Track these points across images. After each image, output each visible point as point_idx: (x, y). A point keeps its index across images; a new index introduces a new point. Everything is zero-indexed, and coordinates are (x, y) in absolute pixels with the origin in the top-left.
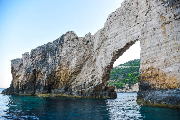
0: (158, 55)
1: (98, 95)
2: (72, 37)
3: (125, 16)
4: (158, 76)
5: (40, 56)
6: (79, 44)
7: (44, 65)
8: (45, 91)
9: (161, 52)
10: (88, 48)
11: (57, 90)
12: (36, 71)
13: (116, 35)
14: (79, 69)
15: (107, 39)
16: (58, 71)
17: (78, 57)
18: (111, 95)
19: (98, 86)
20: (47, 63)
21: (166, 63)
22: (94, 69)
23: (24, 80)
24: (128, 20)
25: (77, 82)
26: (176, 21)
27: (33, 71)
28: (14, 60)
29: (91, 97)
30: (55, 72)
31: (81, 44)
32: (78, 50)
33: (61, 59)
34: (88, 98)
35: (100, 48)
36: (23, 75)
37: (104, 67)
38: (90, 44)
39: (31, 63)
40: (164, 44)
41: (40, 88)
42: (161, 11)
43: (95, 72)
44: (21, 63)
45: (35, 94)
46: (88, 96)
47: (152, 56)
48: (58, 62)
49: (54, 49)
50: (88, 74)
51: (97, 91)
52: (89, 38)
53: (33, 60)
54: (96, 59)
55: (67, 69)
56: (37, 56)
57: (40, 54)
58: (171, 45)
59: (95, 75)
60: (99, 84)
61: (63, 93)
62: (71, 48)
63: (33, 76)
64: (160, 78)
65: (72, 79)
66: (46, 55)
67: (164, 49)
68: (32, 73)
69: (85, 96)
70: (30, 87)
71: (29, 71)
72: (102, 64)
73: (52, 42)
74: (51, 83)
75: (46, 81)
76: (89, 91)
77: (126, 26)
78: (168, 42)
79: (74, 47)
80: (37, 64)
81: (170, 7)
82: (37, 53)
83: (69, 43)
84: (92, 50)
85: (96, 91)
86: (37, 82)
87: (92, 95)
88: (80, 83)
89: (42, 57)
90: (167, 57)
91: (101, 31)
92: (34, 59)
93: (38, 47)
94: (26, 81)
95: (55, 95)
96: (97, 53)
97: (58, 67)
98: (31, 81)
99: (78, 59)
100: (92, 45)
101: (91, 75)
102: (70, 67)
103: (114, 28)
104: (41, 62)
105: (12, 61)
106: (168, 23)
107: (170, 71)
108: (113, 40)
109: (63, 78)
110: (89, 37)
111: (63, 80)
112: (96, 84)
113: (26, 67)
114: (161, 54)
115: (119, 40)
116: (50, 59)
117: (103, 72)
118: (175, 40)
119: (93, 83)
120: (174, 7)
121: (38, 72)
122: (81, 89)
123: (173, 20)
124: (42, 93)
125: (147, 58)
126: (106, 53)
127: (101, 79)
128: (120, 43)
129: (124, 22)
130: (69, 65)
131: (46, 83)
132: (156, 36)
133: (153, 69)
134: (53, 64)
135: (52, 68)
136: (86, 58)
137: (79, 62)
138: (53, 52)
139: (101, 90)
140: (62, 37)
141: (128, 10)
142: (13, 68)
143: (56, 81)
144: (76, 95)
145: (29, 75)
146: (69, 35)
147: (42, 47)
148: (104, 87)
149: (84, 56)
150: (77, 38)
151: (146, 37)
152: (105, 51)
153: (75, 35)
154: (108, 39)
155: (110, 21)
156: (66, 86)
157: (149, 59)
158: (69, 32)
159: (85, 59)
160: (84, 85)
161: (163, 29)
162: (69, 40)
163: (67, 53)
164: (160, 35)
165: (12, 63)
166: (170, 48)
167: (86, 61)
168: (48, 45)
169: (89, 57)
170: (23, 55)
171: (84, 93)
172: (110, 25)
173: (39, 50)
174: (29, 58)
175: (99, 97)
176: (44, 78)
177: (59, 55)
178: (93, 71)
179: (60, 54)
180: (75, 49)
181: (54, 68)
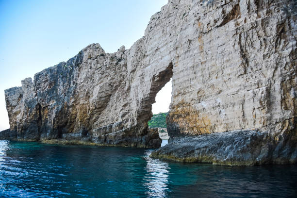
0: (192, 83)
1: (130, 143)
2: (96, 54)
3: (170, 18)
4: (189, 115)
5: (47, 83)
6: (105, 64)
7: (53, 97)
8: (53, 136)
9: (196, 77)
10: (118, 71)
11: (70, 134)
12: (42, 105)
13: (157, 50)
14: (104, 102)
15: (145, 56)
16: (73, 106)
17: (102, 84)
18: (149, 142)
19: (131, 129)
20: (57, 94)
21: (199, 95)
22: (126, 102)
23: (23, 118)
24: (173, 26)
25: (100, 123)
26: (216, 29)
27: (37, 106)
28: (10, 90)
29: (119, 145)
30: (69, 107)
31: (107, 64)
32: (102, 74)
33: (78, 87)
34: (114, 146)
35: (135, 70)
36: (22, 112)
37: (140, 100)
38: (122, 65)
39: (34, 94)
40: (200, 66)
41: (46, 132)
42: (198, 14)
43: (127, 108)
44: (21, 94)
45: (39, 139)
46: (114, 144)
47: (185, 85)
48: (72, 92)
49: (68, 72)
50: (117, 110)
51: (130, 136)
52: (121, 55)
53: (37, 90)
54: (129, 88)
55: (87, 102)
56: (43, 84)
57: (47, 81)
58: (208, 68)
59: (127, 112)
60: (133, 126)
61: (79, 139)
62: (93, 70)
63: (36, 113)
64: (191, 118)
65: (94, 118)
66: (56, 81)
67: (199, 74)
68: (35, 109)
69: (110, 143)
70: (32, 129)
71: (30, 106)
72: (137, 96)
73: (66, 61)
74: (62, 124)
75: (54, 121)
76: (115, 137)
77: (171, 35)
78: (205, 62)
79: (98, 69)
80: (42, 95)
81: (209, 8)
82: (42, 79)
83: (91, 63)
84: (124, 73)
85: (128, 137)
86: (43, 123)
87: (121, 142)
88: (106, 124)
89: (50, 84)
90: (203, 86)
91: (137, 44)
92: (38, 88)
93: (45, 70)
94: (26, 121)
95: (67, 141)
96: (132, 78)
97: (73, 100)
98: (34, 120)
99: (101, 88)
100: (126, 65)
101: (122, 112)
102: (91, 100)
103: (154, 39)
104: (48, 92)
105: (6, 91)
106: (206, 33)
107: (204, 108)
108: (153, 57)
109: (80, 117)
110: (121, 53)
111: (80, 120)
112: (128, 127)
113: (26, 100)
114: (195, 80)
115: (160, 57)
116: (61, 88)
117: (138, 108)
118: (213, 59)
119: (123, 124)
120: (214, 7)
121: (44, 108)
122: (105, 134)
123: (213, 27)
124: (49, 139)
125: (180, 87)
126: (143, 78)
127: (135, 119)
128: (162, 63)
129: (168, 29)
130: (89, 97)
131: (54, 123)
132: (191, 53)
133: (184, 105)
134: (65, 95)
135: (63, 102)
136: (115, 85)
137: (103, 92)
138: (66, 76)
139: (135, 135)
140: (81, 53)
141: (177, 9)
142: (8, 102)
143: (69, 121)
144: (96, 142)
145: (31, 112)
146: (91, 51)
147: (50, 70)
148: (140, 131)
149: (112, 83)
150: (102, 55)
151: (179, 55)
152: (142, 75)
153: (101, 50)
154: (147, 56)
155: (151, 27)
156: (84, 128)
157: (181, 89)
158: (90, 45)
159: (113, 87)
160: (111, 127)
161: (200, 42)
162: (90, 59)
163: (86, 78)
164: (195, 52)
165: (7, 94)
166: (207, 72)
167: (115, 90)
168: (59, 66)
169: (120, 84)
170: (23, 82)
171: (108, 140)
172: (150, 34)
173: (46, 75)
174: (32, 86)
175: (132, 145)
176: (51, 117)
177: (74, 82)
178: (125, 105)
179: (76, 80)
180: (99, 73)
181: (66, 101)
